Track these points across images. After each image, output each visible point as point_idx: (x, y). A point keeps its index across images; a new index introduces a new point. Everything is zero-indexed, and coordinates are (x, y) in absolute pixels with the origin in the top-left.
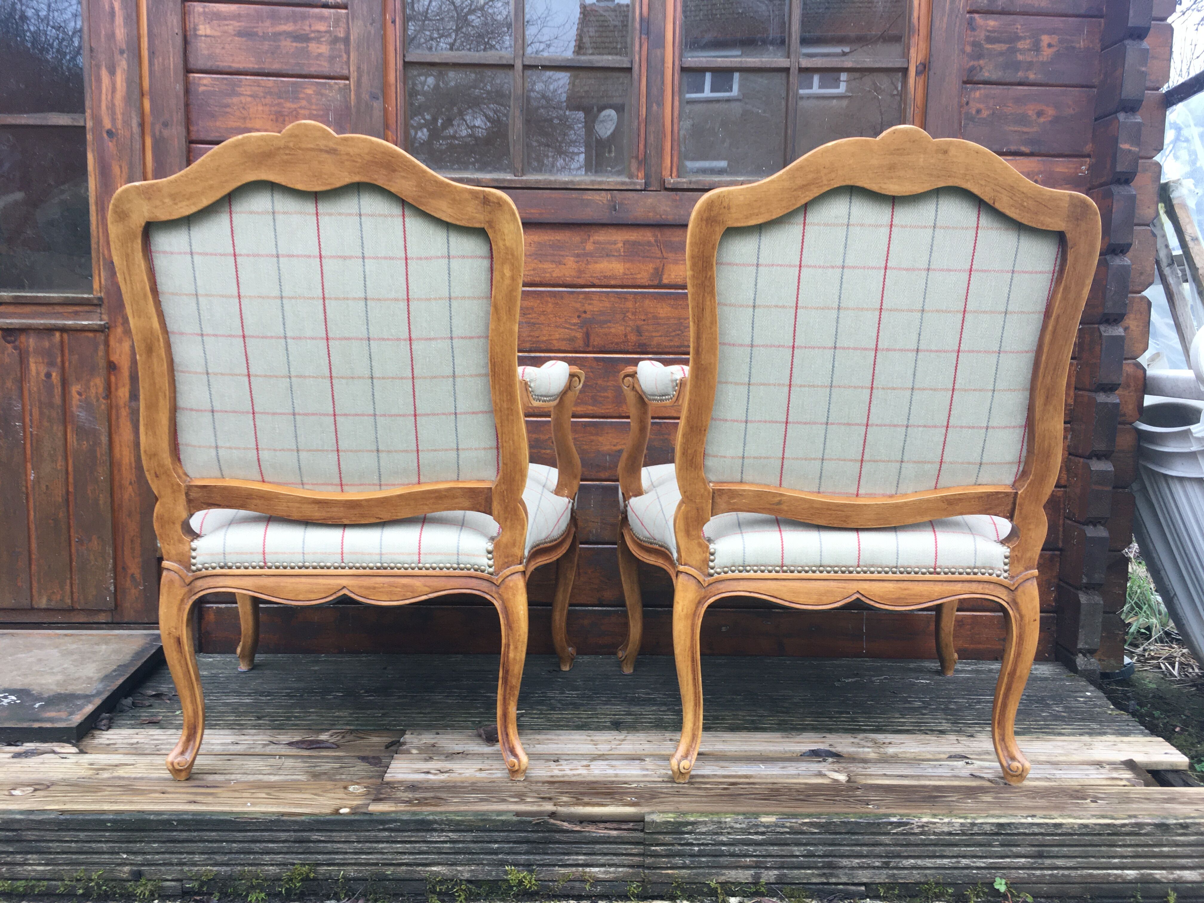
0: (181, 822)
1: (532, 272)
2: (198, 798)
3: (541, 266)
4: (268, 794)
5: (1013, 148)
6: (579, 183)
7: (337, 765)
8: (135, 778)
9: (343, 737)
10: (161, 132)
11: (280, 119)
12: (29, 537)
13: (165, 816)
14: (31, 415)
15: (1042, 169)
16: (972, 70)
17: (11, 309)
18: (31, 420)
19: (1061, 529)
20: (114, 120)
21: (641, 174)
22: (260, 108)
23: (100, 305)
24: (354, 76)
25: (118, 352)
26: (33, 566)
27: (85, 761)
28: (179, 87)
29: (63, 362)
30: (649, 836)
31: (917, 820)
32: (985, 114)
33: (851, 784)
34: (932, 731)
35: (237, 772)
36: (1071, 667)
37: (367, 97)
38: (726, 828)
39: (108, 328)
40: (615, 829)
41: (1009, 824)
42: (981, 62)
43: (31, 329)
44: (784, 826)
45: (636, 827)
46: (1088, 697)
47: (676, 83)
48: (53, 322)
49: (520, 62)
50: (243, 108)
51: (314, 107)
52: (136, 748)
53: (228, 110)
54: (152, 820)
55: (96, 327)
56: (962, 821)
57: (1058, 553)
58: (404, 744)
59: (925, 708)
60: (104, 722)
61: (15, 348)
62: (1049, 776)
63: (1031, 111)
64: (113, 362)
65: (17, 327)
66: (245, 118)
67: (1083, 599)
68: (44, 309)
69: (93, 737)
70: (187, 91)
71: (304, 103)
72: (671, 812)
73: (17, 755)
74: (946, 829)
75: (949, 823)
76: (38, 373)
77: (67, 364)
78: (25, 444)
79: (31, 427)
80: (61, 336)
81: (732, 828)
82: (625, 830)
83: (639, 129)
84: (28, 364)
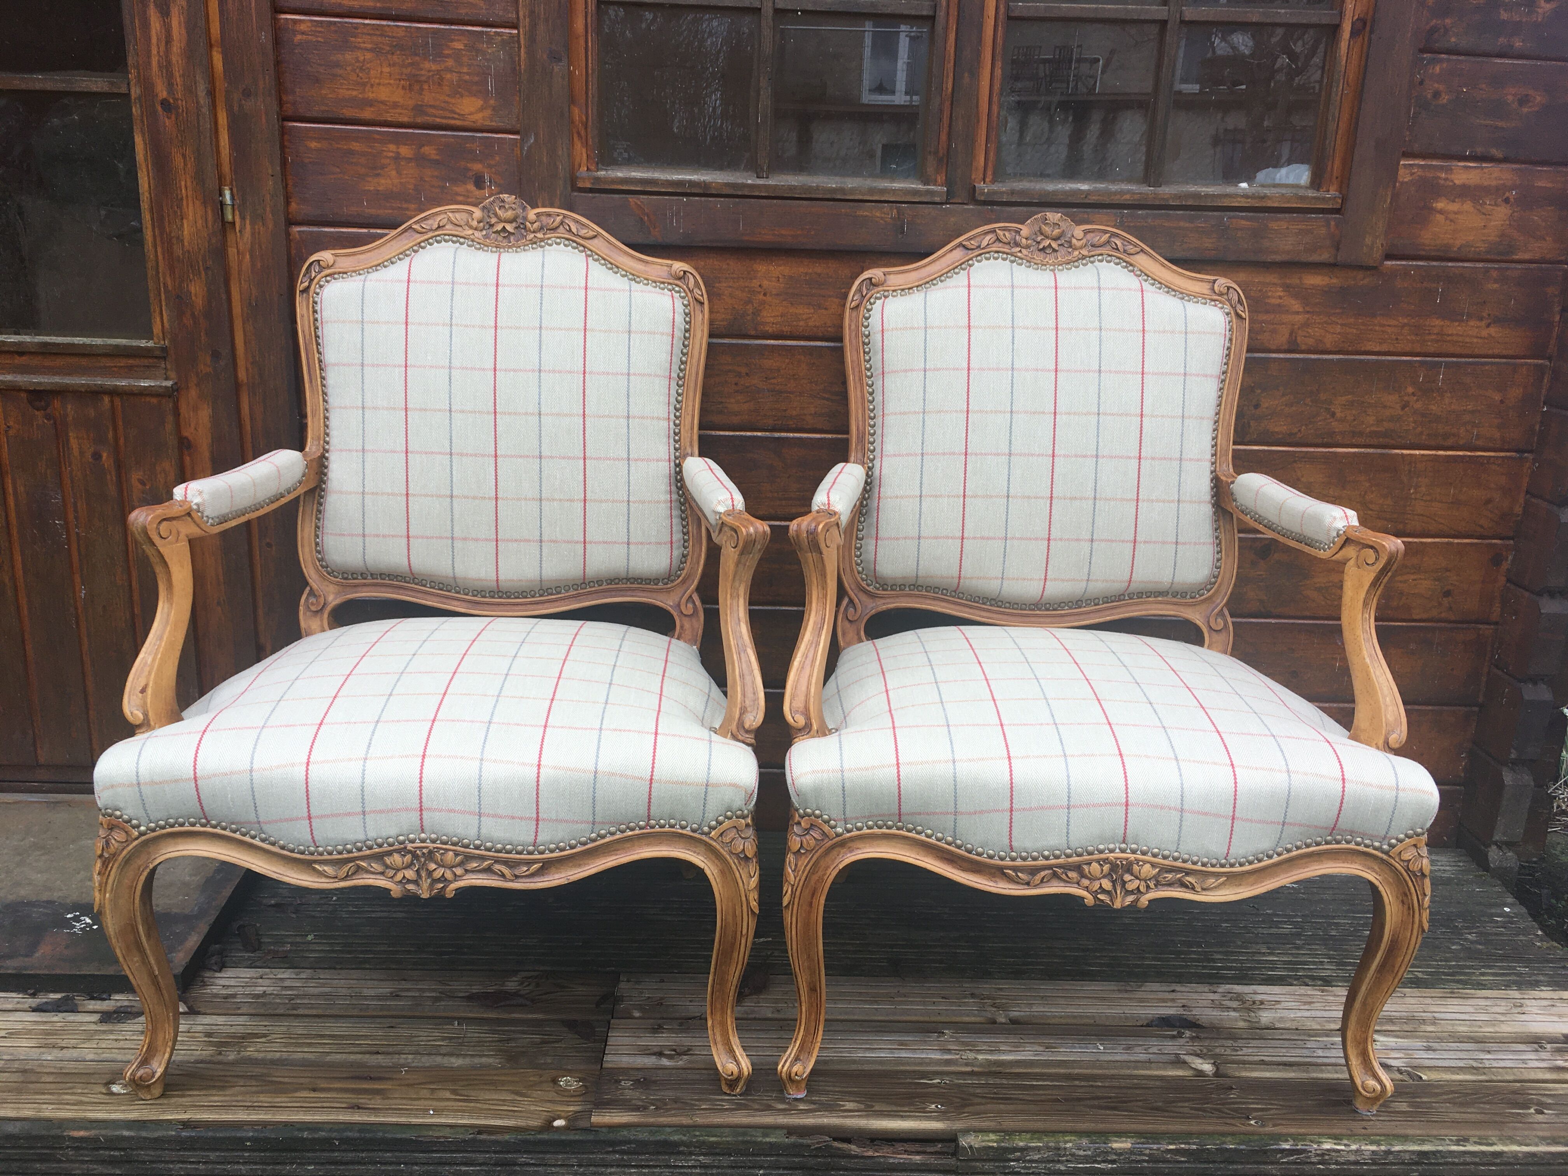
0: (344, 1141)
1: (779, 319)
2: (363, 1100)
3: (792, 310)
4: (454, 1092)
5: (1479, 150)
6: (852, 190)
7: (537, 1038)
8: (273, 1062)
9: (538, 985)
10: (240, 106)
11: (416, 87)
12: (83, 674)
13: (323, 1134)
14: (76, 511)
15: (1518, 182)
16: (1433, 30)
17: (36, 361)
18: (76, 518)
19: (1484, 679)
20: (170, 85)
21: (940, 178)
22: (386, 70)
23: (164, 358)
24: (525, 22)
25: (193, 426)
26: (91, 712)
27: (200, 1028)
28: (265, 37)
29: (116, 439)
30: (963, 1164)
31: (1315, 1146)
32: (1445, 99)
33: (1221, 1080)
34: (1313, 978)
35: (407, 1049)
36: (1482, 862)
37: (545, 56)
38: (1064, 1155)
39: (177, 390)
40: (918, 1153)
41: (1434, 1153)
42: (1448, 21)
43: (69, 392)
44: (1141, 1154)
45: (945, 1150)
46: (1506, 915)
47: (999, 40)
48: (99, 381)
49: (770, 4)
50: (361, 69)
51: (465, 70)
52: (264, 1004)
53: (339, 71)
54: (306, 1139)
55: (161, 390)
56: (1374, 1148)
57: (1476, 709)
58: (620, 999)
59: (1298, 935)
60: (214, 959)
61: (48, 417)
62: (1475, 1064)
63: (1510, 94)
64: (186, 438)
65: (49, 388)
66: (364, 85)
67: (1508, 778)
68: (84, 362)
69: (204, 985)
70: (277, 42)
71: (450, 63)
72: (994, 1132)
73: (107, 1017)
74: (1352, 1158)
75: (1357, 1151)
76: (82, 453)
77: (122, 441)
78: (69, 549)
79: (77, 527)
80: (112, 402)
81: (1073, 1155)
82: (931, 1153)
83: (941, 111)
84: (68, 440)
